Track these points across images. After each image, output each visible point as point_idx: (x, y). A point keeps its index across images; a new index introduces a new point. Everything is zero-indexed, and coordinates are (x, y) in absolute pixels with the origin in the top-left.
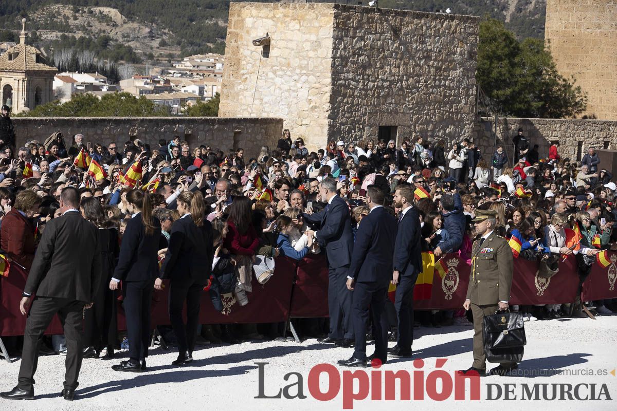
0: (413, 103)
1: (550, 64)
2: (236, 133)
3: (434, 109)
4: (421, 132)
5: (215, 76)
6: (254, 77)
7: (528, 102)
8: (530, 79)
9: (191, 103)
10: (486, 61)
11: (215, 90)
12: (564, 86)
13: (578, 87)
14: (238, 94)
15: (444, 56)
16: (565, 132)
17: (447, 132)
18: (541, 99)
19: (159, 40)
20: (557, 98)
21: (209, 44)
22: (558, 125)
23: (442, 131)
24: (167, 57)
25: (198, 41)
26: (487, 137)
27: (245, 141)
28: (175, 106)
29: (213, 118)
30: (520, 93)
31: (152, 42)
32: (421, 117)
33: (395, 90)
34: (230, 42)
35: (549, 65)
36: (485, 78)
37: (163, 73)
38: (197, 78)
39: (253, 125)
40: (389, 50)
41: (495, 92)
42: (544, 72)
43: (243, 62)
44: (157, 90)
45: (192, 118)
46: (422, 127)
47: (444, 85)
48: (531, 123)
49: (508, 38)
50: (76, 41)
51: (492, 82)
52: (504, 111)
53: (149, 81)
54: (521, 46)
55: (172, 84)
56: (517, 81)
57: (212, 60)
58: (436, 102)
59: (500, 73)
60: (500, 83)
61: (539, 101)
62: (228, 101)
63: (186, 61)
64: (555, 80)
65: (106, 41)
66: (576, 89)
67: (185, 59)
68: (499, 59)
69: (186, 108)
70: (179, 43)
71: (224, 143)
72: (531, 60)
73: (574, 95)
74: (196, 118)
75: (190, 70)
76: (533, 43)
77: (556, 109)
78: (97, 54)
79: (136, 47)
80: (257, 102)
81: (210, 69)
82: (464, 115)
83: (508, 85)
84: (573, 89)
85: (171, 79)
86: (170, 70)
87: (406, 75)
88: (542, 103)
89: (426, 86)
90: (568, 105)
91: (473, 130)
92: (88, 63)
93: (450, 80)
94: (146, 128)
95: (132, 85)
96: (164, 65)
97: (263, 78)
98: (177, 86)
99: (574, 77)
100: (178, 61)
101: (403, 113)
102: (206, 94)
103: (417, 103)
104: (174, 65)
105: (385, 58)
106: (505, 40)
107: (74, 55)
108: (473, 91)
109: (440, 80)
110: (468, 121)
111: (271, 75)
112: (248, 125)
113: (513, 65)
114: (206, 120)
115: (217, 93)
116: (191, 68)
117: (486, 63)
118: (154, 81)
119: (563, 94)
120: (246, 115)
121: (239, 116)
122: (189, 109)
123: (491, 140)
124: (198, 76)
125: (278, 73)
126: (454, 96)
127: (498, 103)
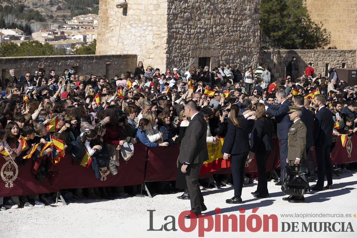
0: (220, 42)
1: (306, 15)
2: (107, 65)
3: (234, 46)
4: (225, 60)
5: (93, 28)
6: (118, 28)
7: (293, 40)
8: (294, 25)
9: (78, 46)
10: (265, 14)
11: (94, 37)
12: (316, 28)
13: (325, 29)
14: (108, 40)
15: (239, 12)
16: (317, 58)
17: (242, 60)
18: (300, 36)
19: (56, 6)
20: (311, 36)
21: (89, 8)
22: (313, 54)
23: (239, 60)
24: (62, 17)
25: (81, 6)
26: (268, 63)
27: (113, 70)
28: (68, 48)
29: (92, 55)
30: (288, 34)
31: (52, 7)
32: (225, 51)
33: (208, 34)
34: (102, 6)
36: (265, 25)
37: (59, 27)
38: (82, 30)
39: (118, 59)
40: (203, 9)
41: (272, 34)
42: (303, 20)
43: (111, 19)
44: (56, 39)
45: (79, 56)
46: (225, 57)
47: (240, 30)
48: (295, 53)
50: (3, 8)
51: (269, 27)
52: (279, 46)
53: (50, 33)
54: (287, 4)
55: (66, 34)
56: (286, 26)
57: (91, 18)
58: (234, 41)
59: (275, 21)
60: (275, 28)
61: (300, 39)
62: (102, 44)
63: (74, 20)
64: (310, 25)
65: (22, 8)
66: (323, 30)
67: (74, 18)
68: (274, 12)
69: (75, 49)
70: (69, 8)
71: (99, 71)
72: (294, 12)
73: (323, 34)
74: (81, 55)
75: (77, 25)
76: (295, 2)
77: (311, 43)
78: (17, 16)
79: (42, 11)
80: (120, 44)
81: (90, 24)
82: (252, 49)
83: (280, 29)
84: (321, 30)
85: (65, 31)
86: (64, 25)
87: (215, 24)
88: (302, 40)
89: (228, 31)
90: (319, 40)
91: (259, 59)
92: (11, 22)
93: (243, 27)
94: (49, 63)
95: (40, 36)
96: (60, 22)
97: (124, 29)
98: (69, 36)
99: (322, 22)
100: (69, 20)
101: (214, 49)
102: (88, 40)
103: (222, 42)
104: (67, 22)
105: (201, 14)
107: (2, 17)
108: (258, 33)
109: (237, 27)
110: (255, 52)
111: (128, 27)
112: (115, 59)
113: (283, 16)
114: (88, 57)
115: (95, 40)
116: (78, 24)
117: (265, 16)
118: (54, 33)
119: (315, 34)
120: (114, 53)
121: (109, 54)
122: (77, 50)
123: (270, 64)
124: (83, 29)
125: (133, 25)
126: (246, 37)
127: (274, 41)
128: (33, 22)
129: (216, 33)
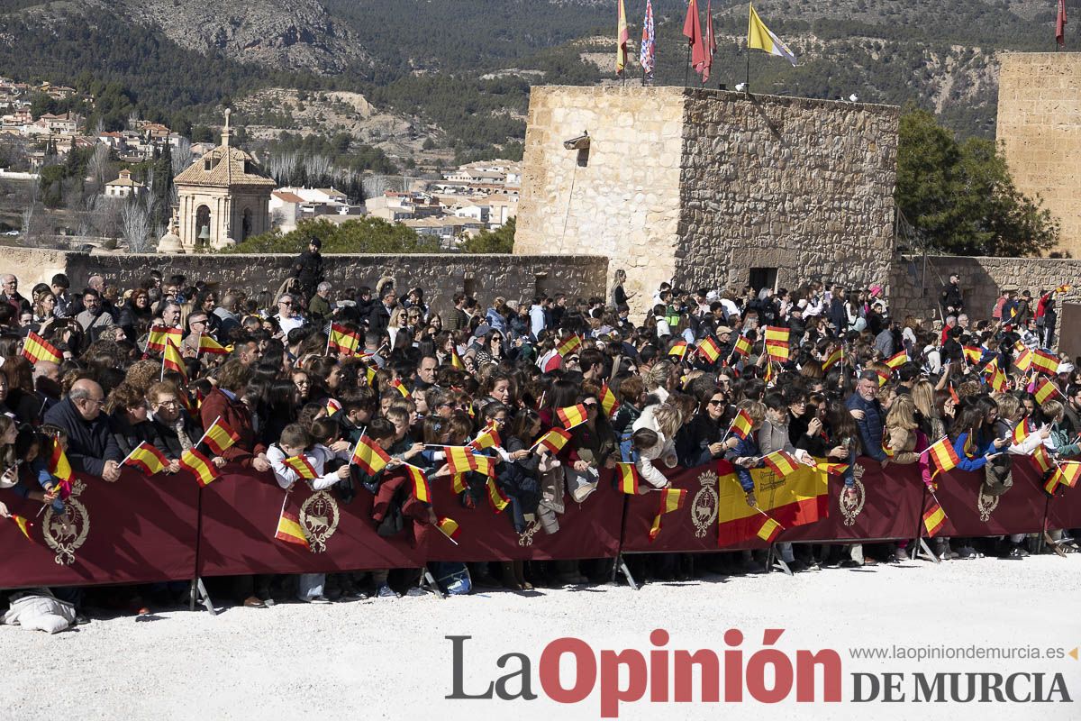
0: (800, 234)
1: (1005, 176)
2: (539, 278)
3: (831, 243)
4: (812, 277)
5: (505, 192)
6: (565, 195)
7: (971, 231)
8: (974, 199)
9: (472, 234)
10: (909, 172)
11: (507, 214)
12: (1025, 209)
13: (1047, 211)
14: (542, 220)
15: (846, 165)
16: (1027, 278)
17: (851, 277)
18: (988, 226)
19: (423, 140)
20: (1015, 227)
21: (496, 146)
22: (1016, 268)
23: (843, 276)
24: (434, 164)
25: (479, 141)
26: (911, 285)
27: (551, 290)
28: (445, 236)
29: (505, 255)
30: (959, 219)
31: (413, 142)
32: (812, 256)
33: (773, 215)
34: (531, 144)
35: (1002, 178)
36: (908, 197)
37: (428, 188)
38: (478, 195)
39: (564, 266)
40: (765, 155)
41: (922, 218)
42: (996, 188)
43: (550, 174)
44: (420, 214)
45: (474, 255)
46: (812, 268)
47: (847, 208)
48: (976, 264)
49: (940, 137)
50: (302, 142)
51: (917, 203)
52: (936, 246)
53: (408, 199)
54: (961, 150)
55: (441, 205)
56: (956, 202)
57: (501, 169)
58: (834, 233)
59: (930, 191)
60: (930, 204)
61: (988, 232)
62: (528, 231)
63: (463, 171)
64: (1013, 200)
65: (346, 141)
66: (1043, 213)
67: (462, 168)
68: (929, 168)
69: (464, 240)
70: (452, 145)
72: (975, 169)
73: (1041, 222)
74: (481, 255)
75: (469, 184)
76: (979, 146)
77: (1014, 242)
78: (333, 160)
79: (390, 150)
80: (570, 232)
81: (498, 181)
82: (875, 252)
83: (941, 208)
84: (1038, 213)
85: (440, 196)
86: (439, 183)
87: (791, 192)
88: (993, 233)
89: (820, 209)
90: (1032, 236)
91: (890, 275)
92: (319, 174)
93: (855, 200)
94: (408, 270)
95: (383, 206)
96: (430, 177)
97: (580, 197)
98: (449, 207)
99: (1040, 195)
100: (452, 171)
101: (786, 248)
102: (491, 220)
103: (806, 234)
104: (445, 177)
105: (759, 166)
106: (937, 140)
107: (299, 161)
108: (889, 216)
109: (840, 200)
110: (882, 260)
111: (591, 192)
112: (556, 266)
113: (948, 178)
114: (495, 259)
115: (510, 219)
116: (471, 181)
117: (909, 175)
118: (415, 200)
119: (1024, 222)
120: (554, 251)
121: (544, 253)
122: (469, 241)
123: (915, 289)
124: (481, 193)
125: (601, 189)
126: (861, 223)
127: (927, 233)
128: (369, 175)
129: (791, 212)
